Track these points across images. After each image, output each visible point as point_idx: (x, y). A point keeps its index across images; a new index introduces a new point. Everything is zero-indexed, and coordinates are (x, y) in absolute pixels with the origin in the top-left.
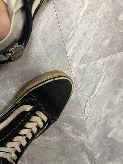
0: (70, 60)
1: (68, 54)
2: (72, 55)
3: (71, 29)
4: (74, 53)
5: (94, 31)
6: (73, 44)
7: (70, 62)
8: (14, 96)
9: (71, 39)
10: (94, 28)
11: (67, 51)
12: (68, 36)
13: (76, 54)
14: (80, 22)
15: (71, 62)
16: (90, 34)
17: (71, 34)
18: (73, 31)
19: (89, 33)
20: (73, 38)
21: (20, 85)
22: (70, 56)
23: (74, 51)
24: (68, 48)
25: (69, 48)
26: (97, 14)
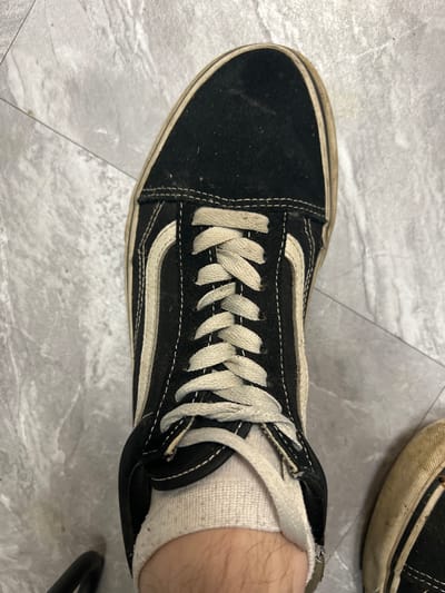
0: (431, 349)
1: (411, 339)
2: (425, 332)
3: (358, 265)
4: (425, 320)
5: (433, 196)
6: (399, 300)
7: (436, 357)
8: (353, 575)
9: (381, 290)
10: (426, 191)
11: (398, 335)
12: (366, 291)
13: (433, 318)
14: (367, 219)
15: (438, 353)
16: (428, 220)
17: (370, 277)
18: (370, 263)
19: (423, 222)
20: (387, 281)
21: (346, 534)
22: (423, 339)
23: (422, 316)
24: (395, 324)
25: (398, 320)
26: (401, 141)
